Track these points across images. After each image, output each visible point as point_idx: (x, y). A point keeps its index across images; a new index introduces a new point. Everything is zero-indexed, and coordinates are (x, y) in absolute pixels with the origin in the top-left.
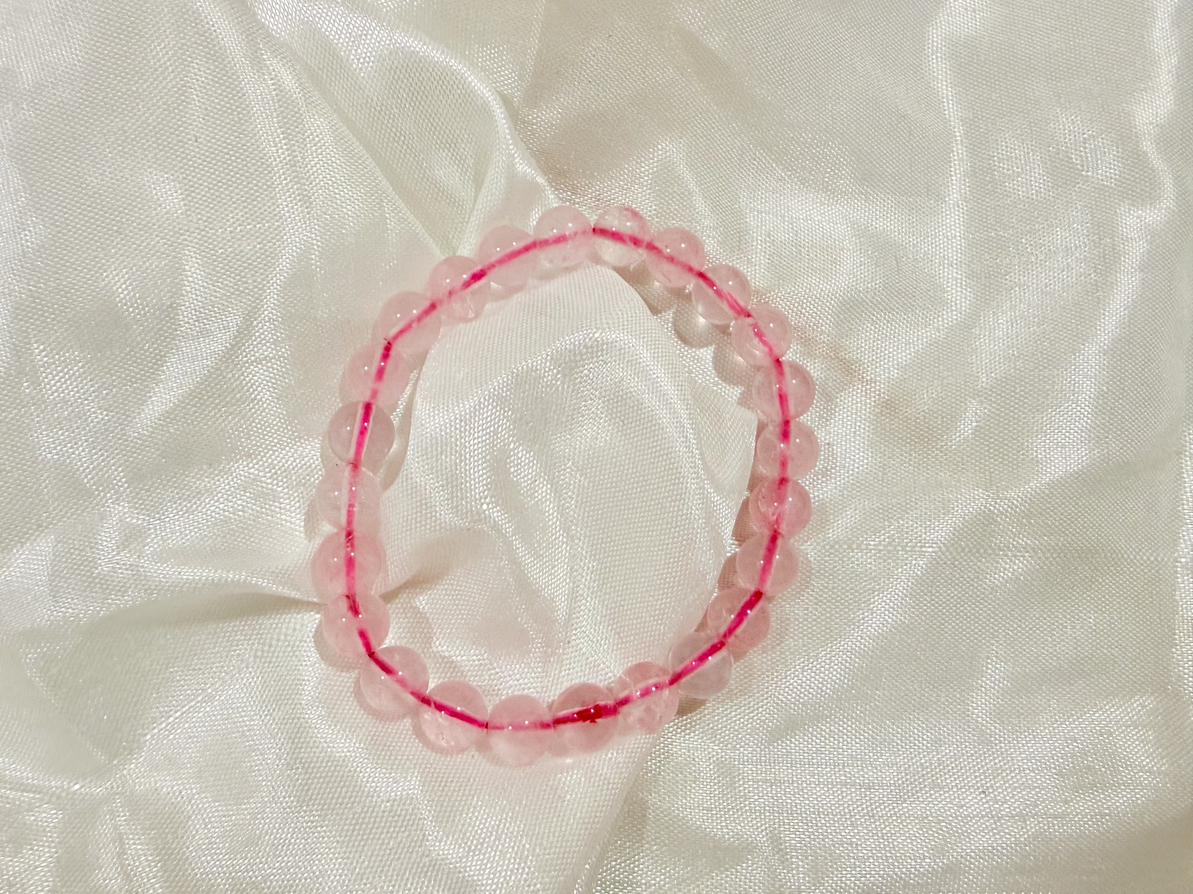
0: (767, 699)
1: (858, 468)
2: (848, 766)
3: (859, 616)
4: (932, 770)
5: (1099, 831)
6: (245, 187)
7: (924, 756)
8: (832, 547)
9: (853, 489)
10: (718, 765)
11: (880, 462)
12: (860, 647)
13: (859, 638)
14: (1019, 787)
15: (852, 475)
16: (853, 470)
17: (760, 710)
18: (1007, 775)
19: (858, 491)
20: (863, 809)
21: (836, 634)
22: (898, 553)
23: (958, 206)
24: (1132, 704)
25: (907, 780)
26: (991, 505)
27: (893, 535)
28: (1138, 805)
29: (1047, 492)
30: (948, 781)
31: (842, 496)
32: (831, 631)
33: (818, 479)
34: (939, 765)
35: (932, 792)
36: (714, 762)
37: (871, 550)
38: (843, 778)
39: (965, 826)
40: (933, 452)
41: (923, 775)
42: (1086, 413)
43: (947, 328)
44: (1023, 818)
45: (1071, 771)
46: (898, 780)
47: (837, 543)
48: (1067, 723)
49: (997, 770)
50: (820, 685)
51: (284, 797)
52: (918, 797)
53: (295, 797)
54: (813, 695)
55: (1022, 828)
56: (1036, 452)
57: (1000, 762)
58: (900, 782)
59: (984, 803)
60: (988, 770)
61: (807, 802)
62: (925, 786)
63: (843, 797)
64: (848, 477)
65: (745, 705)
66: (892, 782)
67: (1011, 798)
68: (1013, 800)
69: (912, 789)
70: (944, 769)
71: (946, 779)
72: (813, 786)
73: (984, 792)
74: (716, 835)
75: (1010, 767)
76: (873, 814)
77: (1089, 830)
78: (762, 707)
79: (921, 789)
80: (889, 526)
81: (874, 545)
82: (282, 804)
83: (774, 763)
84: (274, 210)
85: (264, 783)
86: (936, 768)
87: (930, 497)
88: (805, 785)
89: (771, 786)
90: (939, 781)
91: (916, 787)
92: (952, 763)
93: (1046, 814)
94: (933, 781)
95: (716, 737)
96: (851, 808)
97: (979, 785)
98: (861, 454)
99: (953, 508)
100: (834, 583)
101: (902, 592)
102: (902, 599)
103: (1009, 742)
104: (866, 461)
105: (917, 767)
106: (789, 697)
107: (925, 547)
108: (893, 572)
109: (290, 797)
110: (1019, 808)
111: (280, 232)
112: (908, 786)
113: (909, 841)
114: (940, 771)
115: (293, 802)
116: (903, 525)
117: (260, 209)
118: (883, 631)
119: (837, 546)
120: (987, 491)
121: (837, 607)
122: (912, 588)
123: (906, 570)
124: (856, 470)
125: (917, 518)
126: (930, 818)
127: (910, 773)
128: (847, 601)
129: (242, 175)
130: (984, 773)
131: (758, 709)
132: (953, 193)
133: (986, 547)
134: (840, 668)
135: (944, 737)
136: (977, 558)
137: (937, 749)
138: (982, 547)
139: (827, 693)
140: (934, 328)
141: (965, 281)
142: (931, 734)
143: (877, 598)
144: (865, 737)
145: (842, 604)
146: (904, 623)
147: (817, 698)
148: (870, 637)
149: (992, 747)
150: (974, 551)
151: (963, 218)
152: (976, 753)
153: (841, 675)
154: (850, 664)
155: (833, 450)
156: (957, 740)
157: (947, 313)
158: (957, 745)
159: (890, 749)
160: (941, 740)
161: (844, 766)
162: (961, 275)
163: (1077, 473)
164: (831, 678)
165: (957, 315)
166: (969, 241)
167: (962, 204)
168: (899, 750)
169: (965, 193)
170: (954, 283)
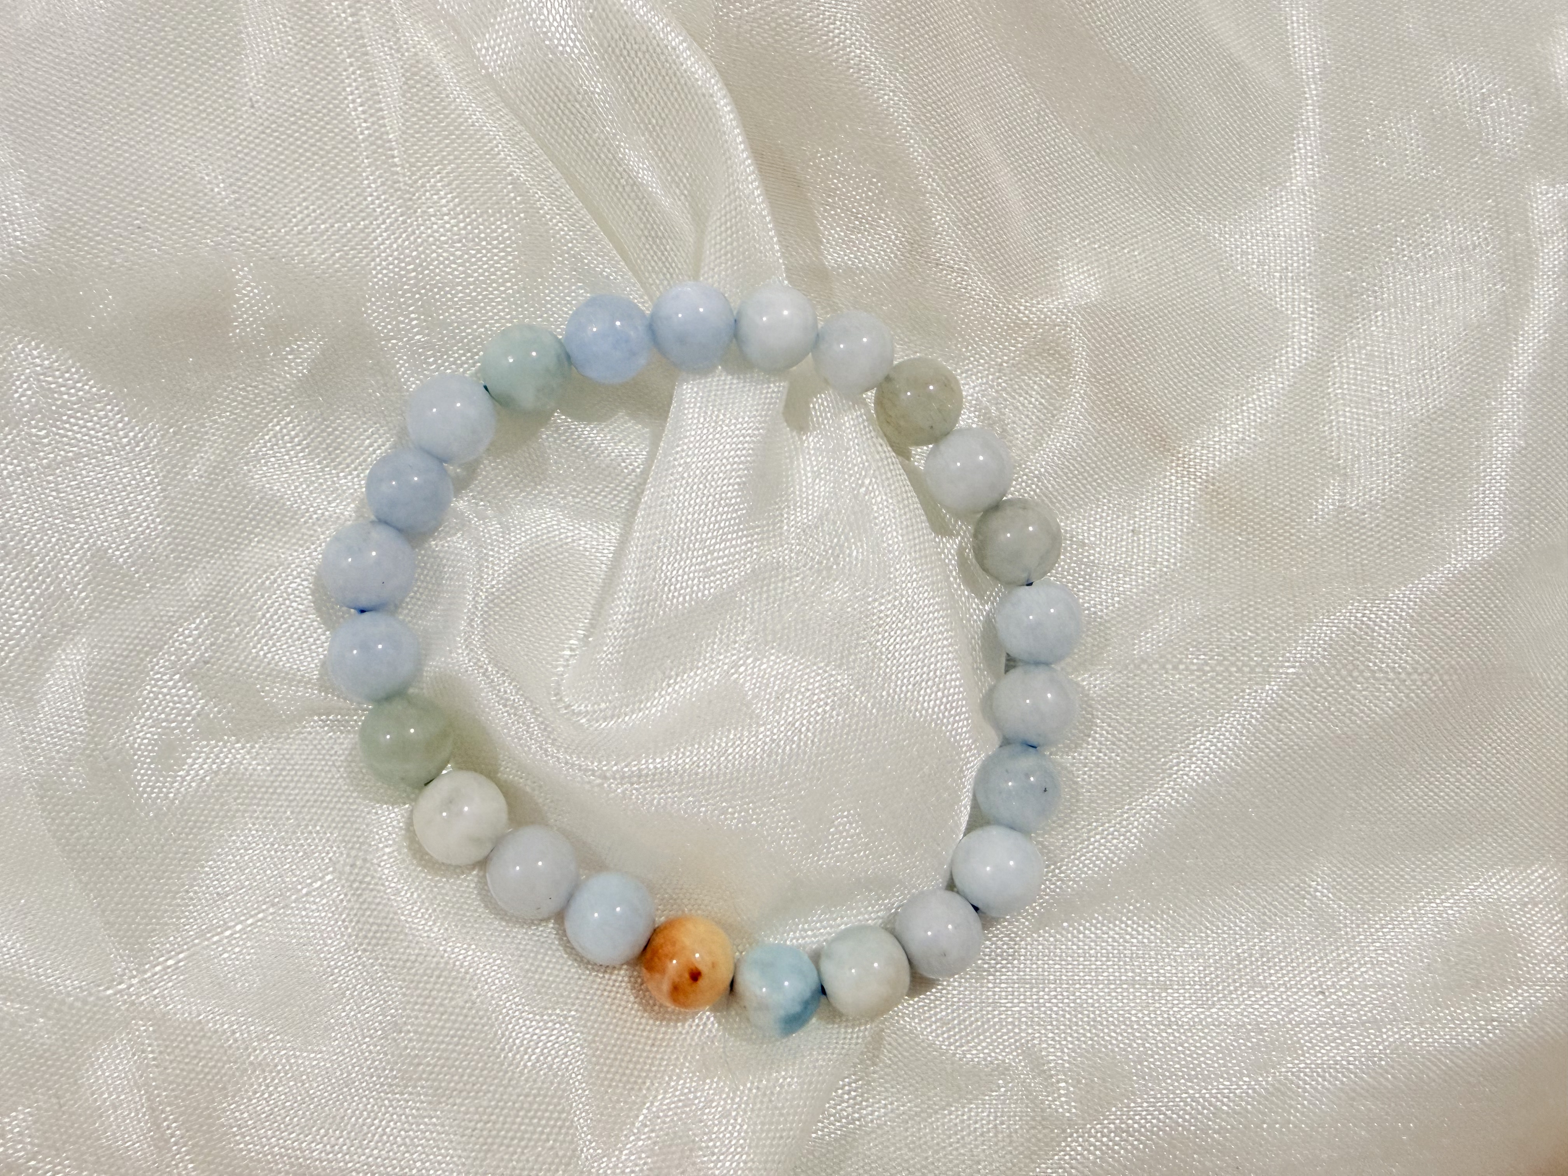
1: (1175, 564)
2: (1137, 957)
3: (1171, 761)
4: (1251, 963)
5: (1482, 1042)
6: (318, 170)
7: (1242, 944)
8: (1138, 667)
12: (1169, 804)
13: (1170, 791)
15: (1167, 573)
16: (1167, 567)
18: (1355, 970)
21: (1139, 785)
22: (1231, 676)
23: (1304, 194)
24: (1528, 875)
25: (1217, 977)
27: (1225, 651)
28: (1538, 1006)
29: (1445, 588)
30: (1273, 978)
31: (1152, 599)
32: (1132, 781)
33: (1118, 578)
34: (1262, 956)
35: (1251, 993)
37: (1194, 670)
38: (1130, 974)
41: (1239, 970)
43: (1293, 371)
44: (1377, 1024)
46: (1205, 976)
47: (1144, 661)
48: (1438, 901)
49: (1341, 962)
50: (1111, 855)
52: (1232, 1000)
54: (1100, 868)
55: (1376, 1037)
57: (1344, 952)
58: (1207, 979)
59: (1322, 1007)
60: (1328, 962)
61: (1079, 1009)
62: (1242, 985)
63: (1130, 1000)
64: (1160, 576)
66: (1197, 979)
67: (1361, 999)
68: (1363, 1003)
69: (1223, 990)
70: (1268, 961)
71: (1271, 975)
72: (1089, 986)
73: (1323, 993)
74: (954, 1055)
75: (1358, 960)
77: (1469, 1040)
79: (1236, 989)
80: (1218, 640)
81: (1198, 665)
83: (1037, 956)
84: (360, 203)
86: (1257, 960)
88: (1077, 986)
89: (1032, 988)
90: (1261, 978)
91: (1229, 985)
92: (1279, 953)
94: (1253, 977)
96: (1140, 1015)
97: (1316, 983)
98: (1179, 546)
100: (1140, 714)
101: (1237, 729)
102: (1235, 738)
103: (1358, 926)
104: (1185, 555)
105: (1232, 959)
110: (1371, 1012)
112: (1218, 985)
114: (1263, 964)
116: (1239, 638)
117: (339, 201)
118: (1204, 781)
119: (1144, 667)
120: (1359, 590)
121: (1142, 747)
124: (1172, 567)
127: (1222, 967)
128: (1157, 740)
129: (314, 154)
130: (1323, 966)
132: (1297, 176)
133: (1362, 667)
134: (1141, 832)
135: (1270, 918)
136: (1349, 683)
137: (1260, 934)
138: (1356, 667)
139: (1118, 864)
140: (1274, 370)
141: (1318, 303)
142: (1253, 914)
143: (1199, 736)
144: (1162, 919)
145: (1149, 744)
146: (1236, 771)
147: (1104, 871)
148: (1185, 790)
149: (1334, 932)
150: (1344, 672)
151: (1311, 209)
152: (1312, 940)
153: (1141, 841)
154: (1155, 827)
155: (1139, 539)
156: (1287, 922)
157: (1293, 350)
158: (1287, 930)
159: (1195, 935)
160: (1264, 922)
161: (1131, 958)
162: (1311, 294)
163: (1487, 562)
164: (1127, 846)
165: (1306, 353)
166: (1320, 242)
167: (1309, 191)
168: (1208, 936)
169: (1314, 175)
170: (1302, 306)
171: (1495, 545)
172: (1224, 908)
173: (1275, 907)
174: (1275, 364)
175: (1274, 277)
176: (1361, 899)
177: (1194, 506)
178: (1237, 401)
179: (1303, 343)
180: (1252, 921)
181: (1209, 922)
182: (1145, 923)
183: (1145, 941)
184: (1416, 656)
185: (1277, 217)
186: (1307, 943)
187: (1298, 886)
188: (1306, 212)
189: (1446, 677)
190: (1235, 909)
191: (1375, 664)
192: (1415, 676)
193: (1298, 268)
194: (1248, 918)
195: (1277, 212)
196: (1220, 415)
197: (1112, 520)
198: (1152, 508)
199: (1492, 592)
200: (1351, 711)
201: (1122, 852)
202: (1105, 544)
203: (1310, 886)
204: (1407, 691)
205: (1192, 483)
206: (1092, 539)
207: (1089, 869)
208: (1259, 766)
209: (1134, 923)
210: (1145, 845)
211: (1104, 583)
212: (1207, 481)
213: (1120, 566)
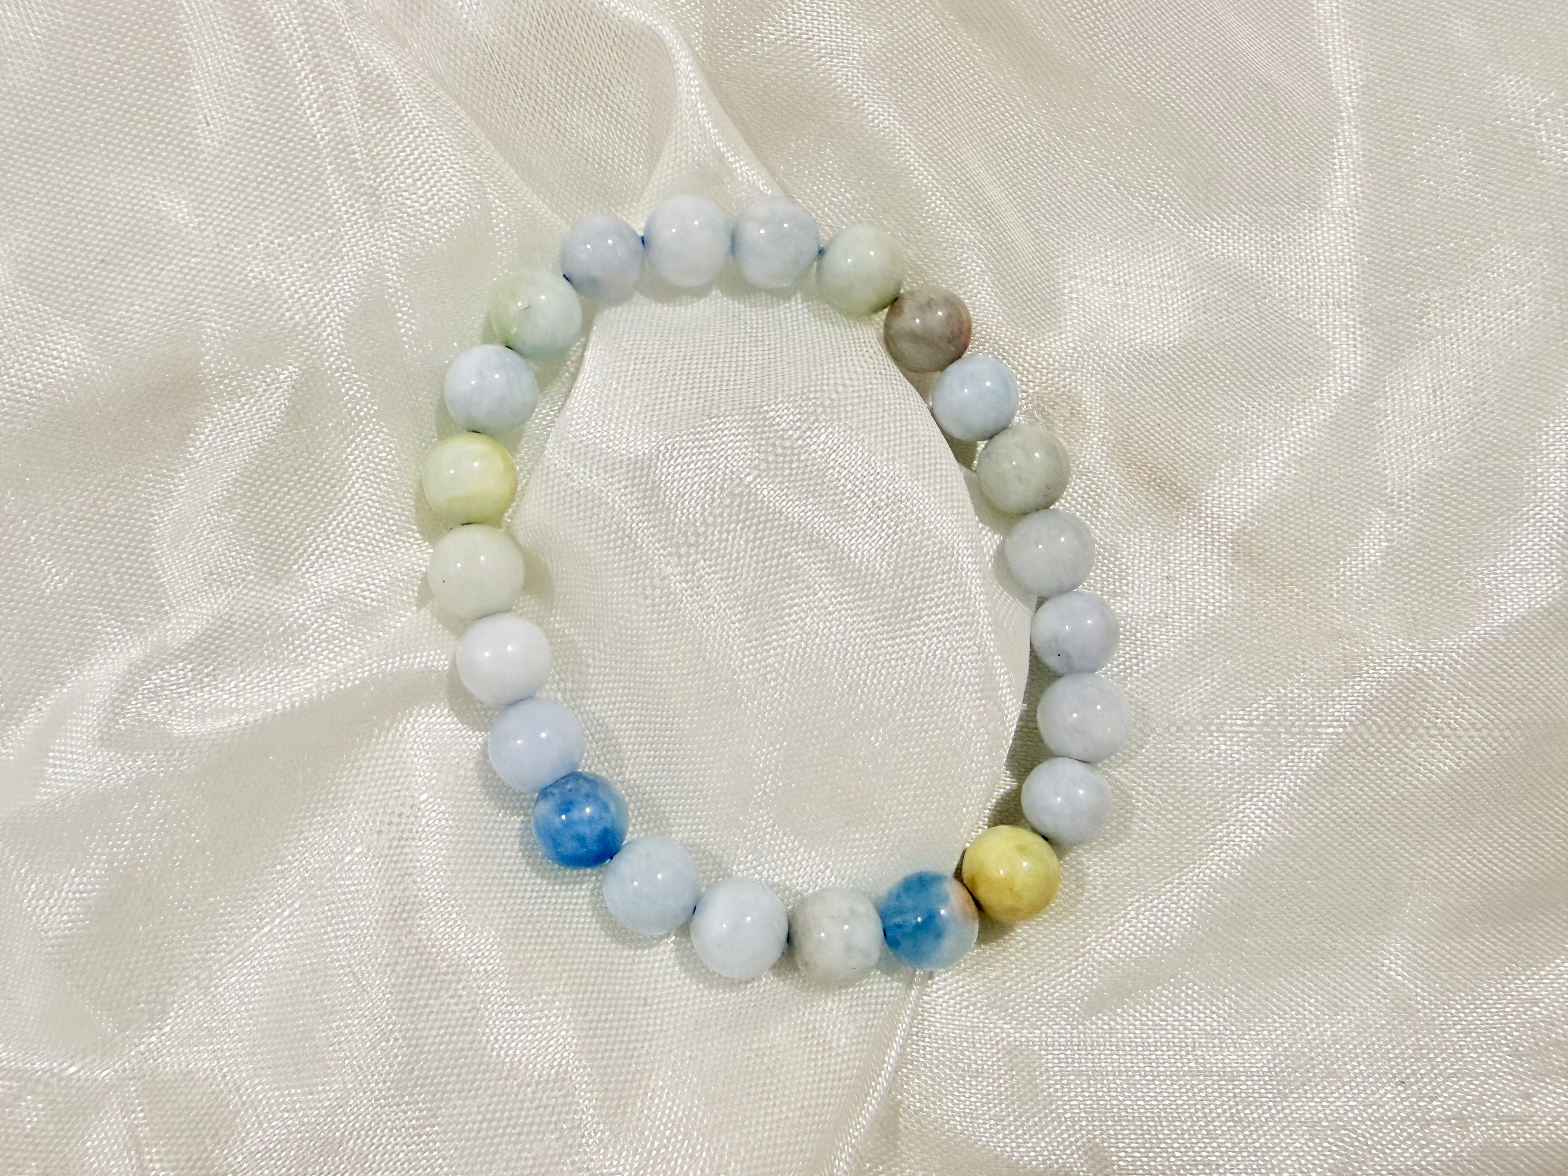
0: (1083, 955)
1: (1213, 611)
2: (1200, 1046)
3: (1221, 831)
4: (1324, 1051)
7: (1313, 1030)
8: (1179, 729)
9: (1208, 643)
10: (1009, 1052)
11: (1246, 602)
12: (1222, 877)
13: (1221, 863)
14: (1454, 1075)
15: (1205, 622)
16: (1205, 615)
17: (1073, 971)
18: (1436, 1056)
19: (1214, 646)
20: (1225, 1111)
21: (1188, 858)
22: (1279, 737)
23: (1346, 216)
25: (1287, 1066)
26: (1418, 662)
27: (1271, 710)
29: (1502, 639)
30: (1349, 1067)
31: (1191, 653)
32: (1180, 853)
33: (1154, 630)
34: (1335, 1043)
35: (1326, 1084)
36: (1004, 1048)
37: (1238, 732)
38: (1193, 1065)
39: (1376, 1135)
40: (1325, 586)
41: (1312, 1059)
42: (1556, 520)
43: (1335, 401)
44: (1463, 1121)
45: (1531, 1049)
46: (1275, 1066)
47: (1186, 723)
48: (1522, 977)
49: (1421, 1049)
50: (1162, 934)
51: (377, 1083)
52: (1306, 1092)
53: (392, 1081)
54: (1152, 948)
55: (1464, 1137)
56: (1482, 580)
57: (1424, 1036)
58: (1277, 1069)
59: (1403, 1100)
60: (1407, 1048)
61: (1141, 1103)
62: (1315, 1075)
63: (1194, 1093)
64: (1198, 625)
65: (1051, 965)
66: (1266, 1069)
67: (1443, 1091)
68: (1446, 1095)
69: (1296, 1080)
70: (1342, 1048)
71: (1345, 1064)
72: (1149, 1078)
73: (1402, 1083)
74: (1010, 1157)
75: (1439, 1045)
76: (1240, 1118)
78: (1076, 968)
79: (1309, 1079)
80: (1264, 698)
81: (1243, 725)
82: (373, 1092)
83: (1092, 1046)
85: (347, 1062)
86: (1330, 1047)
87: (1324, 653)
88: (1137, 1078)
89: (1089, 1080)
90: (1335, 1067)
91: (1301, 1076)
92: (1353, 1038)
93: (1497, 1116)
94: (1326, 1067)
95: (1007, 1010)
96: (1207, 1111)
97: (1394, 1072)
98: (1217, 591)
99: (1361, 668)
100: (1185, 781)
101: (1288, 795)
102: (1288, 805)
103: (1437, 1007)
104: (1224, 601)
105: (1303, 1047)
106: (1117, 952)
107: (1320, 726)
108: (1273, 765)
109: (384, 1082)
110: (1456, 1106)
111: (337, 243)
112: (1289, 1076)
113: (1294, 1158)
114: (1337, 1051)
115: (389, 1089)
116: (1285, 695)
118: (1257, 851)
119: (1187, 728)
120: (1410, 641)
121: (1189, 817)
122: (1301, 788)
123: (1292, 761)
124: (1211, 615)
125: (1305, 684)
126: (1325, 1124)
127: (1292, 1055)
128: (1205, 809)
130: (1402, 1053)
131: (1069, 971)
132: (1338, 197)
133: (1415, 724)
134: (1193, 908)
135: (1341, 1001)
136: (1403, 742)
137: (1331, 1018)
138: (1409, 724)
139: (1172, 945)
140: (1315, 402)
141: (1360, 329)
142: (1322, 996)
143: (1248, 803)
144: (1225, 1004)
145: (1197, 813)
146: (1290, 840)
147: (1157, 951)
148: (1238, 862)
149: (1412, 1015)
150: (1397, 730)
151: (1354, 232)
152: (1388, 1023)
153: (1194, 918)
154: (1208, 902)
155: (1174, 586)
156: (1360, 1005)
157: (1335, 380)
158: (1361, 1013)
159: (1261, 1021)
160: (1336, 1005)
161: (1194, 1047)
162: (1354, 320)
163: (1546, 610)
164: (1179, 923)
165: (1349, 382)
166: (1363, 266)
167: (1352, 212)
168: (1275, 1022)
169: (1356, 195)
170: (1344, 333)
171: (1554, 592)
172: (1291, 991)
173: (1347, 989)
174: (1315, 395)
175: (1314, 303)
176: (1440, 978)
177: (1232, 548)
178: (1275, 435)
179: (1345, 372)
180: (1323, 1004)
181: (1276, 1006)
182: (1206, 1008)
183: (1208, 1028)
184: (1474, 712)
185: (1317, 241)
186: (1383, 1026)
187: (1370, 965)
188: (1348, 235)
189: (1507, 733)
190: (1303, 991)
191: (1429, 720)
192: (1473, 732)
193: (1339, 293)
194: (1317, 1000)
195: (1317, 235)
196: (1258, 451)
197: (1145, 566)
198: (1188, 552)
199: (1552, 641)
200: (1405, 771)
201: (1174, 930)
202: (1139, 593)
203: (1383, 965)
204: (1465, 748)
205: (1230, 524)
206: (1125, 588)
207: (1140, 949)
208: (1315, 833)
209: (1194, 1009)
210: (1199, 922)
211: (1139, 635)
212: (1245, 521)
213: (1155, 616)
